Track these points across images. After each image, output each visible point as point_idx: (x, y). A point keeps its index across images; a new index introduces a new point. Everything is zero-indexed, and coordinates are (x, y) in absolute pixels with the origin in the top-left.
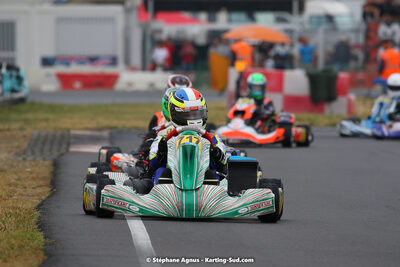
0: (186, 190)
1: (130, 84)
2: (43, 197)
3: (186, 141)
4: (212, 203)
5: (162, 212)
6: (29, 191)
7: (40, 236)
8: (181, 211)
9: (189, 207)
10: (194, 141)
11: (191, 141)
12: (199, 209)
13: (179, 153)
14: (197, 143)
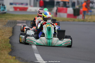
0: (49, 39)
1: (31, 10)
2: (11, 36)
3: (48, 26)
4: (55, 42)
5: (42, 44)
6: (7, 34)
7: (10, 45)
8: (47, 44)
9: (49, 43)
10: (50, 26)
11: (49, 26)
12: (52, 44)
13: (47, 29)
14: (51, 26)
